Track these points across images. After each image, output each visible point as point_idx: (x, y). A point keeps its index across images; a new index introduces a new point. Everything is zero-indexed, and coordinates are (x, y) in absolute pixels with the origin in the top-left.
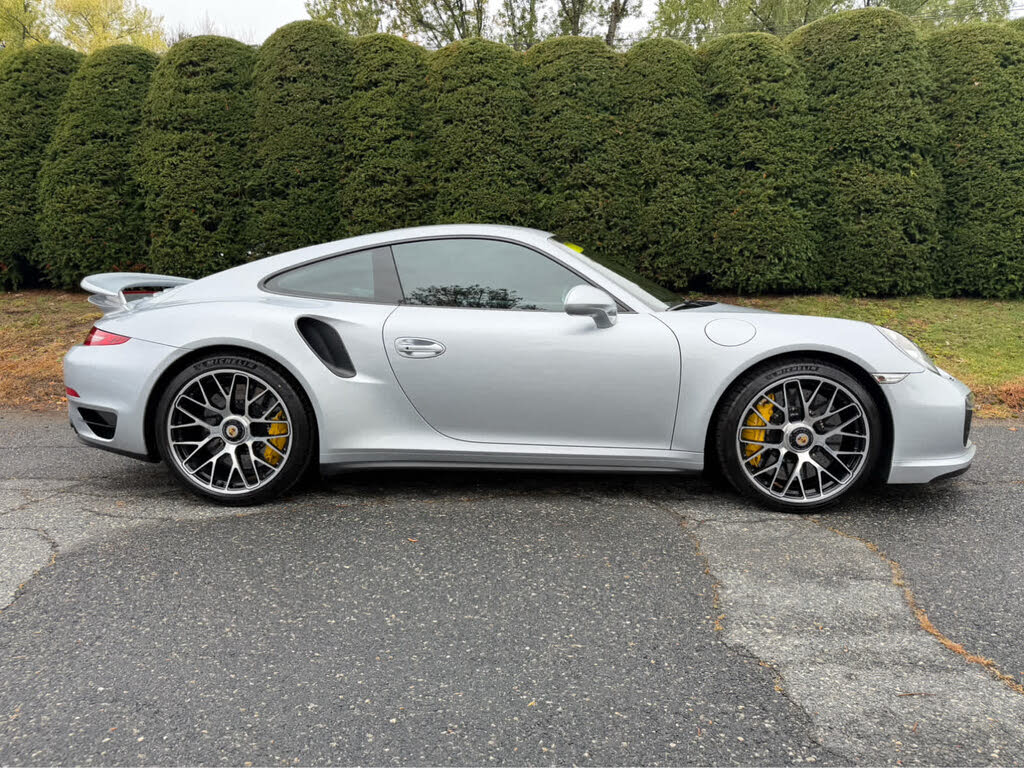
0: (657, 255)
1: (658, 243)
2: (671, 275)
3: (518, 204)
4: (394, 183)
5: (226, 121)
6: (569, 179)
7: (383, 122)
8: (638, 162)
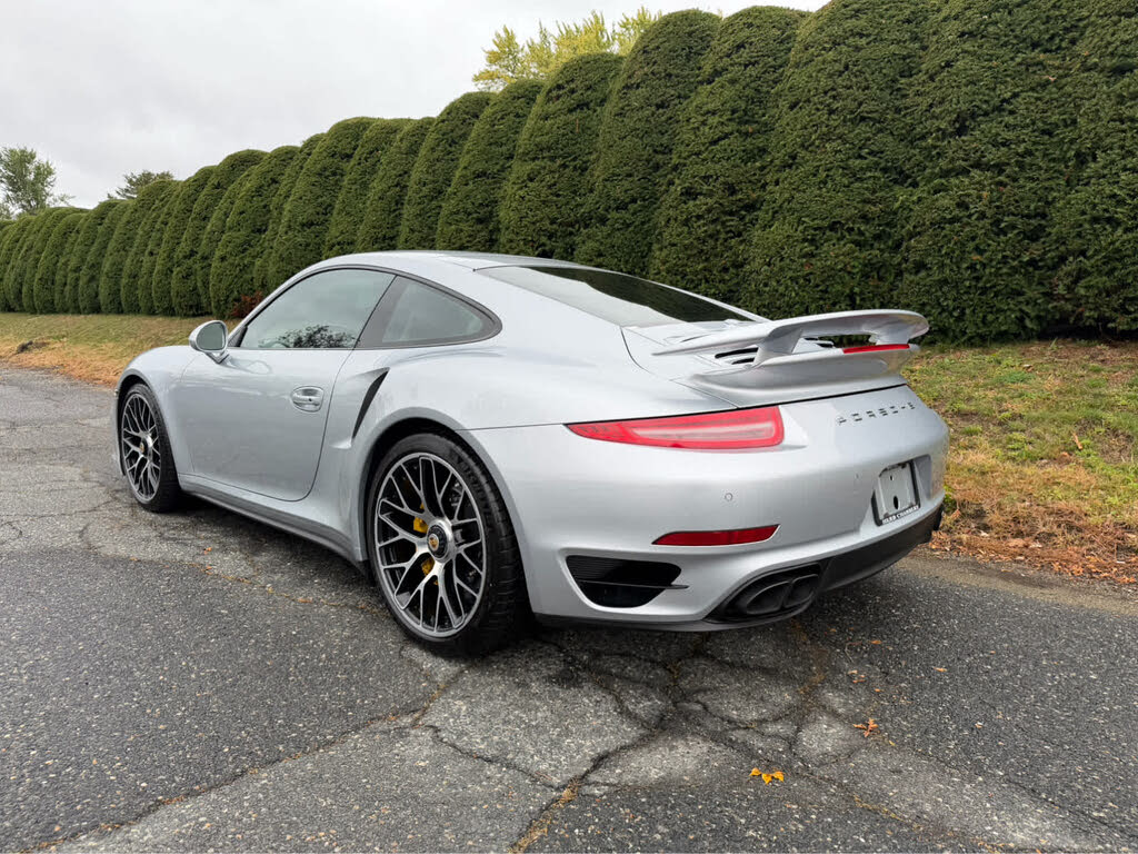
0: (1081, 274)
1: (1083, 253)
2: (1104, 309)
3: (860, 205)
4: (710, 194)
6: (943, 163)
7: (714, 120)
8: (1074, 122)
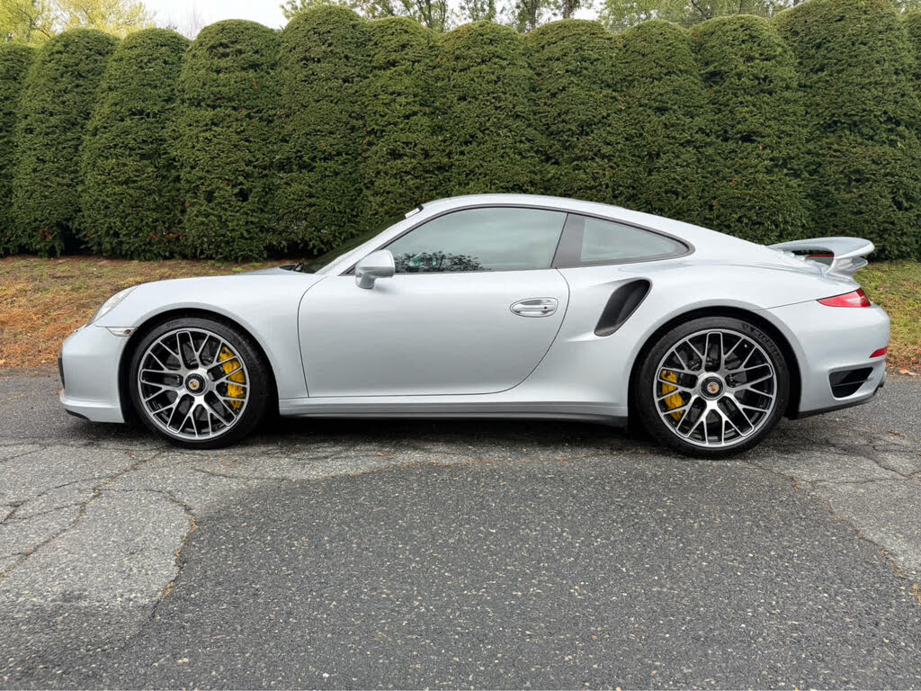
3: (529, 175)
4: (413, 156)
5: (255, 99)
6: (577, 151)
7: (402, 99)
8: (641, 135)
